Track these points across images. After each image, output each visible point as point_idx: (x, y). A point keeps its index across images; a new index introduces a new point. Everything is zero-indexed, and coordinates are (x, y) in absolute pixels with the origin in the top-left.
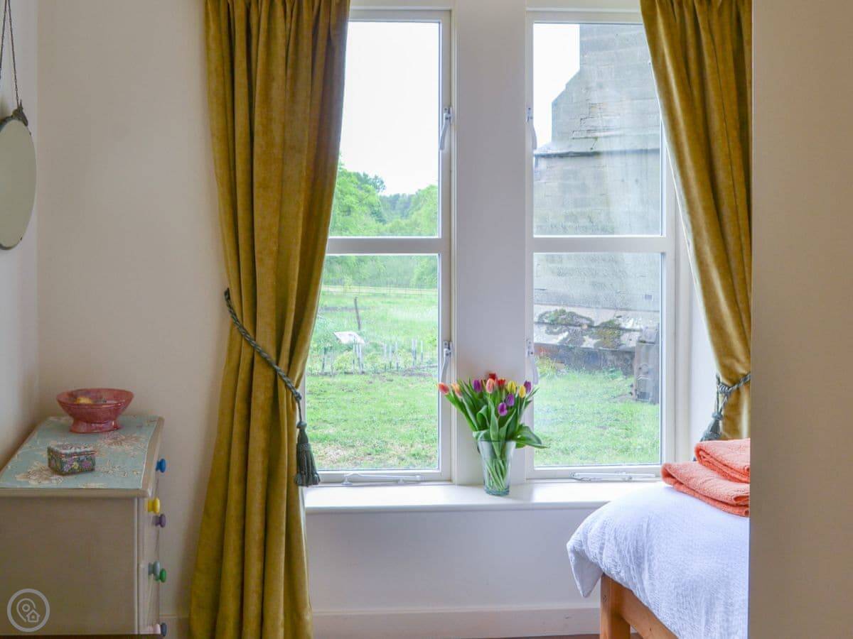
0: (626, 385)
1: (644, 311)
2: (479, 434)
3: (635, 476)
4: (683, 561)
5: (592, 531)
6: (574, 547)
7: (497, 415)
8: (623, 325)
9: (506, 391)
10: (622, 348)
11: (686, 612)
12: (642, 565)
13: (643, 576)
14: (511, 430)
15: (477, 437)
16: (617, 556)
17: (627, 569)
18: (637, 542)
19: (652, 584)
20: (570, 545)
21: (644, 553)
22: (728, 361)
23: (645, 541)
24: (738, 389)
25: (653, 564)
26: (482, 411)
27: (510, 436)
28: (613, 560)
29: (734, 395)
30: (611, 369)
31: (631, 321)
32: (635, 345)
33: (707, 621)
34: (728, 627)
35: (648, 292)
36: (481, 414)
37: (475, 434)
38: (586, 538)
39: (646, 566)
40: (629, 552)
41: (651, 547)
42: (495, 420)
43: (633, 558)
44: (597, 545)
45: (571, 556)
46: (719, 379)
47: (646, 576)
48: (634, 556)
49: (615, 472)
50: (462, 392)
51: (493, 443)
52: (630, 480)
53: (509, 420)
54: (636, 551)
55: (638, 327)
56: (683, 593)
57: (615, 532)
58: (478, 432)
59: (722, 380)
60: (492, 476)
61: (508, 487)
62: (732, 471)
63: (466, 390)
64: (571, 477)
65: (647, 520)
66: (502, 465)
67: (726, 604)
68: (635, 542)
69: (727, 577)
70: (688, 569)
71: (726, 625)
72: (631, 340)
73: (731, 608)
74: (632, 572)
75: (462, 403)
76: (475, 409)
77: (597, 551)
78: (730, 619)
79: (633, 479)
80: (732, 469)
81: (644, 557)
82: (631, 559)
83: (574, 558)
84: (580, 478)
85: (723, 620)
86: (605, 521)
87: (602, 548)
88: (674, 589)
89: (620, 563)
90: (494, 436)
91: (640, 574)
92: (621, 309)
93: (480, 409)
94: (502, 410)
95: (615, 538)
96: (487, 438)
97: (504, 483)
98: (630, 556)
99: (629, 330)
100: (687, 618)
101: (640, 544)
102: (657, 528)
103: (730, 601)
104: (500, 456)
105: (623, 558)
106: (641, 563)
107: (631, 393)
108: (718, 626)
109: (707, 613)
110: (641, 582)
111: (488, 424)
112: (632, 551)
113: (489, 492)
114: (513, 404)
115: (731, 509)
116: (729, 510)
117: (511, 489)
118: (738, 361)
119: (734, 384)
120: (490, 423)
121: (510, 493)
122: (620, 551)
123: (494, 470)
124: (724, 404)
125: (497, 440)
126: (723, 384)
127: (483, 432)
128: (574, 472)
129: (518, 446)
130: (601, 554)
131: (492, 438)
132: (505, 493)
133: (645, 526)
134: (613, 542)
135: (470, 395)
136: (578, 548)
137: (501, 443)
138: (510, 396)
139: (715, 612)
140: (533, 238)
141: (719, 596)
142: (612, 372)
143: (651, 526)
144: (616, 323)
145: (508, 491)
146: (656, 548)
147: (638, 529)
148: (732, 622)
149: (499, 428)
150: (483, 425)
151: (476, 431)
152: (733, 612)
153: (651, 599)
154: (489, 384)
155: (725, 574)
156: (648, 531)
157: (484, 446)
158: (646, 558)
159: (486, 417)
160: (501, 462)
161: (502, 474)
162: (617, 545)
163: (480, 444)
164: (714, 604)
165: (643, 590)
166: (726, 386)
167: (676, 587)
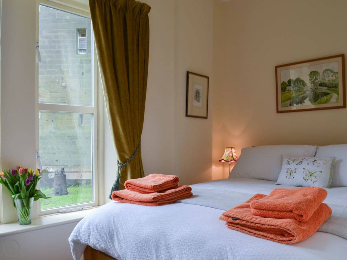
0: (51, 191)
1: (56, 165)
2: (15, 196)
3: (84, 208)
4: (137, 231)
5: (83, 229)
6: (73, 239)
7: (25, 185)
8: (49, 171)
9: (29, 173)
10: (48, 178)
11: (143, 254)
12: (113, 239)
13: (114, 244)
14: (32, 192)
15: (15, 197)
16: (99, 237)
17: (105, 242)
18: (109, 229)
19: (121, 246)
20: (70, 239)
21: (113, 232)
22: (122, 154)
23: (114, 227)
24: (126, 165)
25: (119, 237)
26: (17, 184)
27: (31, 195)
28: (96, 240)
29: (124, 167)
30: (45, 186)
31: (52, 169)
32: (54, 177)
33: (157, 256)
34: (170, 256)
35: (57, 159)
36: (17, 186)
37: (13, 196)
38: (79, 233)
39: (116, 238)
40: (105, 234)
41: (117, 229)
42: (24, 187)
43: (108, 236)
44: (87, 235)
45: (71, 244)
46: (118, 162)
47: (116, 242)
48: (109, 235)
49: (76, 207)
50: (5, 176)
51: (23, 200)
52: (82, 209)
53: (31, 187)
54: (109, 232)
55: (54, 171)
56: (141, 245)
57: (96, 226)
58: (15, 195)
59: (119, 161)
60: (22, 216)
61: (31, 220)
62: (145, 189)
63: (8, 175)
64: (58, 212)
65: (112, 217)
66: (27, 210)
67: (166, 245)
68: (108, 229)
69: (163, 232)
70: (141, 234)
71: (168, 254)
72: (51, 175)
73: (169, 246)
74: (108, 243)
75: (6, 182)
76: (13, 184)
77: (87, 238)
78: (170, 251)
79: (84, 209)
80: (144, 188)
81: (114, 235)
82: (107, 237)
83: (73, 245)
84: (61, 212)
85: (166, 253)
86: (89, 223)
87: (89, 236)
88: (135, 245)
89: (101, 240)
90: (23, 196)
91: (113, 243)
92: (48, 165)
93: (16, 184)
94: (28, 182)
95: (97, 229)
96: (20, 198)
97: (29, 219)
98: (106, 236)
99: (51, 172)
100: (144, 257)
101: (111, 229)
102: (118, 220)
103: (167, 243)
104: (26, 206)
105: (102, 237)
106: (112, 238)
107: (53, 193)
108: (164, 256)
109: (156, 252)
110: (114, 246)
111: (20, 190)
112: (107, 233)
113: (21, 224)
114: (33, 179)
115: (151, 204)
116: (150, 204)
117: (32, 221)
118: (126, 153)
119: (124, 163)
120: (21, 189)
121: (32, 223)
122: (100, 235)
123: (23, 213)
124: (121, 172)
125: (25, 197)
126: (120, 163)
127: (18, 195)
128: (58, 210)
129: (35, 200)
130: (89, 238)
131: (22, 197)
132: (30, 223)
133: (112, 220)
134: (96, 231)
135: (10, 178)
136: (75, 239)
137: (27, 199)
138: (31, 175)
139: (161, 250)
140: (38, 103)
141: (161, 242)
142: (45, 187)
143: (115, 219)
144: (46, 170)
145: (31, 222)
146: (120, 229)
147: (109, 222)
148: (171, 252)
149: (26, 192)
150: (17, 191)
151: (14, 194)
152: (170, 248)
153: (121, 253)
154: (21, 170)
155: (162, 231)
156: (114, 222)
157: (18, 202)
158: (115, 235)
159: (19, 187)
160: (27, 208)
161: (27, 214)
162: (99, 232)
163: (15, 201)
164: (159, 247)
165: (115, 250)
166: (121, 164)
167: (136, 244)
